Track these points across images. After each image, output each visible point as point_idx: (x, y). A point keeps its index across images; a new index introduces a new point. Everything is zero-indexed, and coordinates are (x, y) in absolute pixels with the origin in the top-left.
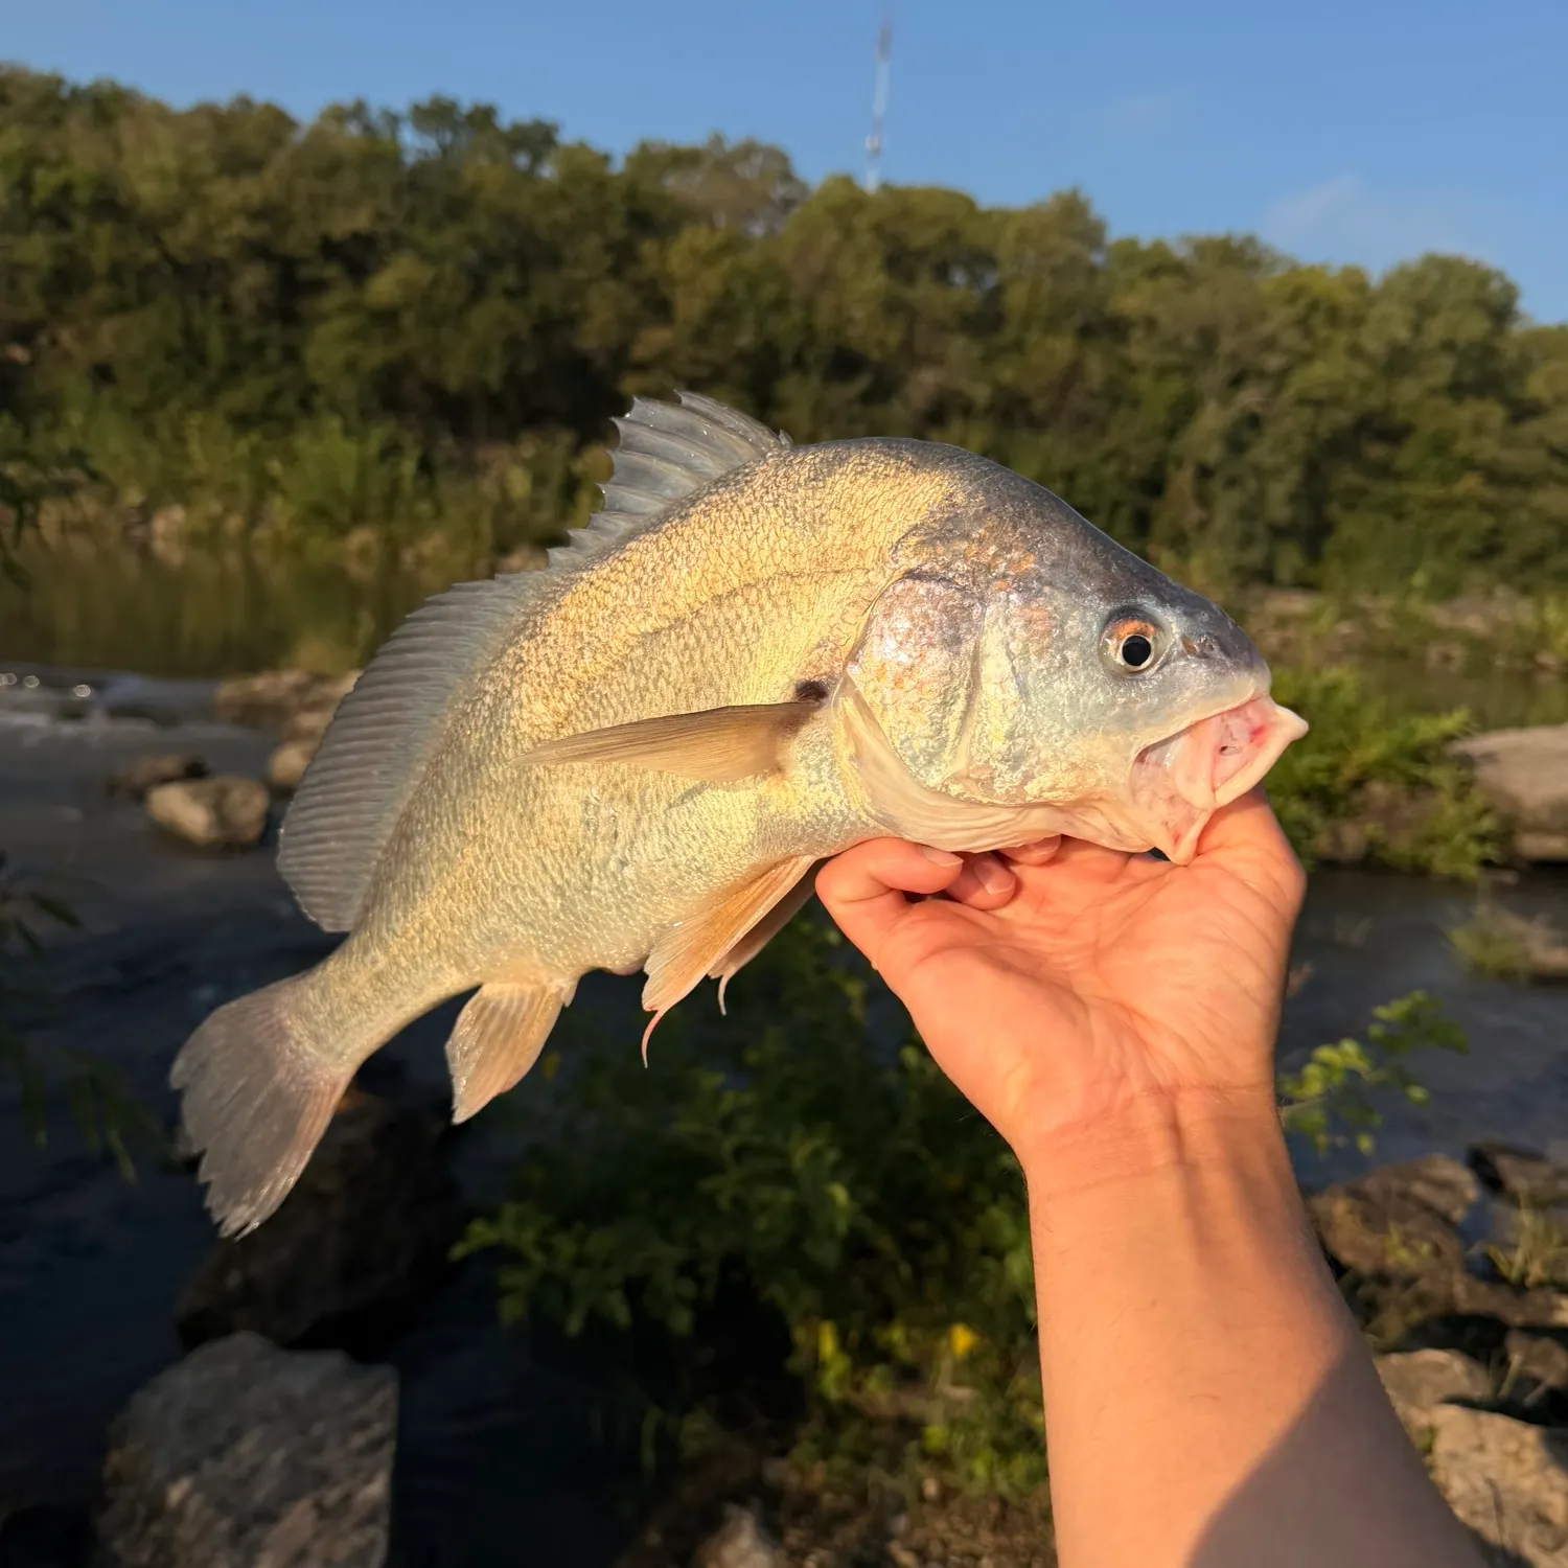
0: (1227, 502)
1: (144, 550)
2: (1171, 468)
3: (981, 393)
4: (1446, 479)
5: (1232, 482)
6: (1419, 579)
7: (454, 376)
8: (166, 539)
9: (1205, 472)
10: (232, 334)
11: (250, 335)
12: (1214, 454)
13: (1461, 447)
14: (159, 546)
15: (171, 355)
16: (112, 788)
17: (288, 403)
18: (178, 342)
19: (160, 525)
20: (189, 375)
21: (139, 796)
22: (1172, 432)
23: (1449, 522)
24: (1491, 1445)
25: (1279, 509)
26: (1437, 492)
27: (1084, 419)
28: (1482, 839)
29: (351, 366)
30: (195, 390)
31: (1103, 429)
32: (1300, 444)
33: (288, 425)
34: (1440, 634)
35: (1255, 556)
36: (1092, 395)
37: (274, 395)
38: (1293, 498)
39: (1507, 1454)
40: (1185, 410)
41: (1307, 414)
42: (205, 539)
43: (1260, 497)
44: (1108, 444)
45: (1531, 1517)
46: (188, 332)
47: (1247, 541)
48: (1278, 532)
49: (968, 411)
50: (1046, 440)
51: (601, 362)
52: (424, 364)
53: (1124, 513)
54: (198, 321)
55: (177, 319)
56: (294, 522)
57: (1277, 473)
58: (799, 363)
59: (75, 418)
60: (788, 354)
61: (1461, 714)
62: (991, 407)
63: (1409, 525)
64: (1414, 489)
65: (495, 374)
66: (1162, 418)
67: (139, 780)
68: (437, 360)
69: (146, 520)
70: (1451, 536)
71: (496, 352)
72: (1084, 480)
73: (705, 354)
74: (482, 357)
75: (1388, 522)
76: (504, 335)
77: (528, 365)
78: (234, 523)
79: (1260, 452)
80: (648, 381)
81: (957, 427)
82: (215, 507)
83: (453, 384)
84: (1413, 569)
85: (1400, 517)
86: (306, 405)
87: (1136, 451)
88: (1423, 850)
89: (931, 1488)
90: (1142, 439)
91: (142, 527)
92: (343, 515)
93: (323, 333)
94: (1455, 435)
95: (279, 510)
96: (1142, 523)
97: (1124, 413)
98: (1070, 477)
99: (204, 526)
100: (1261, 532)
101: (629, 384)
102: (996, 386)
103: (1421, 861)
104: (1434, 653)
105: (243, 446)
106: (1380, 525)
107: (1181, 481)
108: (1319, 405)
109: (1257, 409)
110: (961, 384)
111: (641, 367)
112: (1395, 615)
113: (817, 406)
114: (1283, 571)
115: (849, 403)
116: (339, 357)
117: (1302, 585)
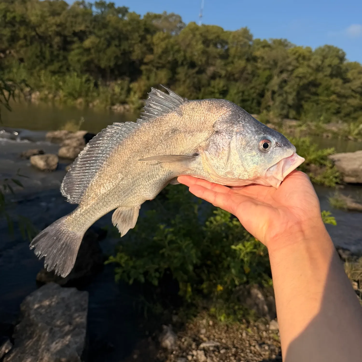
0: (278, 99)
1: (30, 101)
2: (266, 91)
3: (223, 73)
4: (328, 96)
5: (280, 95)
6: (322, 118)
7: (103, 64)
8: (34, 98)
9: (274, 93)
10: (52, 53)
11: (56, 53)
12: (276, 88)
13: (332, 89)
14: (33, 100)
15: (37, 57)
16: (22, 156)
17: (64, 69)
18: (39, 54)
19: (33, 96)
20: (41, 62)
21: (28, 158)
22: (266, 83)
23: (329, 106)
25: (290, 101)
26: (326, 99)
27: (247, 79)
28: (336, 178)
29: (79, 61)
30: (42, 65)
31: (251, 82)
32: (296, 87)
33: (64, 74)
34: (327, 131)
35: (285, 112)
36: (248, 74)
37: (61, 67)
38: (293, 99)
40: (270, 78)
41: (298, 80)
42: (44, 99)
43: (286, 99)
44: (252, 85)
46: (41, 51)
47: (283, 109)
48: (290, 107)
49: (220, 77)
50: (238, 84)
51: (138, 62)
52: (96, 61)
53: (255, 101)
54: (44, 49)
55: (39, 48)
56: (65, 96)
57: (290, 93)
58: (182, 64)
59: (15, 70)
60: (180, 62)
61: (333, 149)
62: (225, 76)
63: (320, 106)
64: (321, 98)
65: (112, 64)
66: (264, 80)
67: (28, 154)
68: (99, 60)
69: (30, 94)
70: (329, 109)
71: (112, 59)
72: (246, 93)
73: (160, 61)
74: (109, 60)
75: (315, 105)
76: (115, 55)
77: (120, 62)
78: (51, 96)
79: (287, 88)
80: (148, 67)
81: (217, 80)
82: (46, 92)
83: (103, 66)
84: (320, 116)
85: (317, 104)
86: (68, 69)
87: (258, 87)
88: (323, 180)
89: (211, 323)
90: (260, 84)
91: (29, 96)
92: (76, 95)
93: (73, 53)
94: (331, 86)
95: (61, 93)
96: (259, 104)
97: (256, 78)
98: (243, 92)
99: (44, 96)
100: (286, 106)
101: (143, 68)
102: (227, 71)
103: (322, 182)
104: (325, 135)
105: (53, 78)
106: (313, 105)
107: (268, 94)
108: (301, 78)
109: (286, 78)
110: (219, 70)
111: (146, 64)
112: (316, 126)
113: (186, 74)
114: (291, 116)
115: (193, 74)
116: (76, 58)
117: (295, 119)
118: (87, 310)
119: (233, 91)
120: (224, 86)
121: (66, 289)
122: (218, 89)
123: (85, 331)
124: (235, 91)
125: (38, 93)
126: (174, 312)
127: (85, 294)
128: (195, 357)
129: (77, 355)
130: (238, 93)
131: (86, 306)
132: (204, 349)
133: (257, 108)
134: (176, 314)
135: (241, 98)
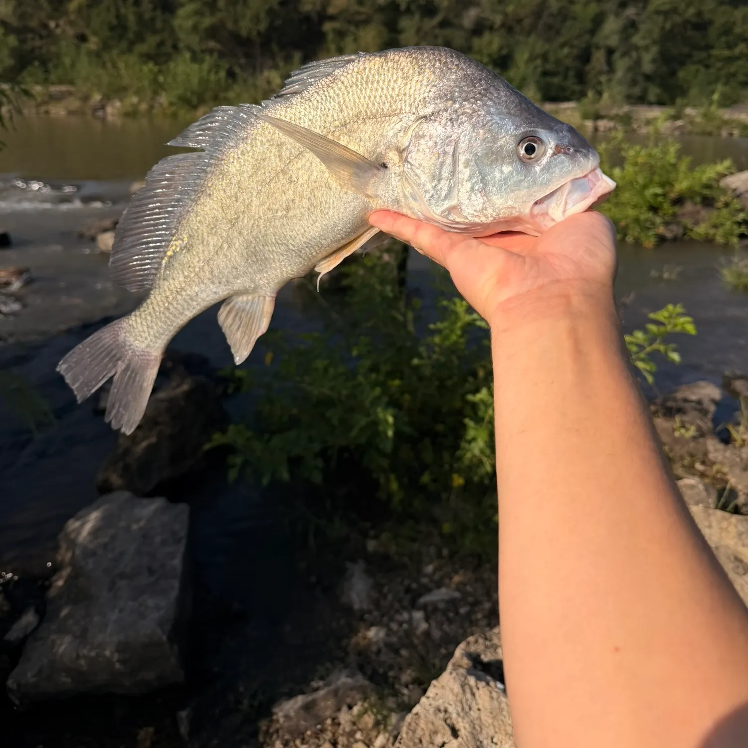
0: (622, 65)
1: (104, 119)
2: (593, 50)
3: (498, 20)
4: (730, 46)
5: (625, 54)
6: (716, 97)
7: (245, 27)
8: (113, 115)
9: (610, 52)
10: (140, 17)
11: (147, 16)
12: (614, 41)
13: (738, 30)
14: (110, 118)
15: (112, 28)
16: (81, 236)
17: (168, 48)
18: (114, 22)
19: (109, 110)
20: (121, 37)
21: (93, 239)
22: (593, 32)
23: (732, 69)
24: (714, 524)
25: (647, 67)
26: (726, 53)
27: (549, 27)
28: (739, 224)
29: (195, 28)
30: (124, 45)
31: (558, 33)
32: (656, 34)
33: (168, 57)
34: (726, 123)
35: (637, 91)
36: (551, 15)
37: (161, 44)
38: (654, 61)
39: (721, 529)
40: (598, 21)
41: (660, 19)
42: (131, 114)
43: (638, 63)
44: (561, 40)
45: (732, 558)
46: (118, 16)
47: (634, 83)
48: (648, 78)
49: (491, 28)
50: (532, 39)
51: (314, 17)
52: (230, 25)
53: (571, 73)
54: (123, 11)
55: (113, 11)
56: (171, 104)
57: (647, 48)
58: (408, 11)
59: (67, 61)
60: (403, 6)
61: (727, 163)
62: (503, 25)
63: (712, 70)
64: (715, 52)
65: (263, 26)
66: (589, 25)
67: (92, 232)
68: (236, 21)
69: (103, 107)
70: (734, 75)
71: (263, 15)
72: (552, 58)
73: (362, 9)
74: (257, 19)
75: (702, 69)
76: (267, 7)
77: (278, 22)
78: (144, 107)
79: (637, 39)
80: (336, 25)
81: (487, 36)
82: (135, 100)
83: (244, 33)
84: (713, 92)
85: (707, 67)
86: (175, 47)
87: (576, 42)
88: (712, 231)
89: (445, 552)
90: (579, 36)
91: (101, 111)
92: (195, 100)
93: (181, 12)
94: (734, 23)
95: (163, 99)
96: (581, 78)
97: (569, 23)
98: (545, 57)
99: (130, 109)
100: (640, 79)
101: (328, 27)
102: (506, 15)
103: (710, 237)
104: (724, 133)
105: (145, 68)
106: (697, 71)
107: (599, 57)
108: (666, 14)
109: (634, 18)
110: (487, 14)
111: (332, 18)
112: (705, 115)
113: (419, 30)
114: (652, 97)
115: (434, 27)
116: (190, 23)
117: (661, 103)
118: (184, 542)
119: (522, 57)
120: (501, 48)
121: (145, 501)
122: (489, 55)
123: (176, 584)
124: (526, 56)
125: (118, 104)
126: (372, 533)
127: (183, 509)
128: (405, 626)
129: (159, 631)
130: (531, 59)
131: (183, 533)
132: (424, 608)
133: (577, 88)
134: (376, 537)
135: (540, 70)
